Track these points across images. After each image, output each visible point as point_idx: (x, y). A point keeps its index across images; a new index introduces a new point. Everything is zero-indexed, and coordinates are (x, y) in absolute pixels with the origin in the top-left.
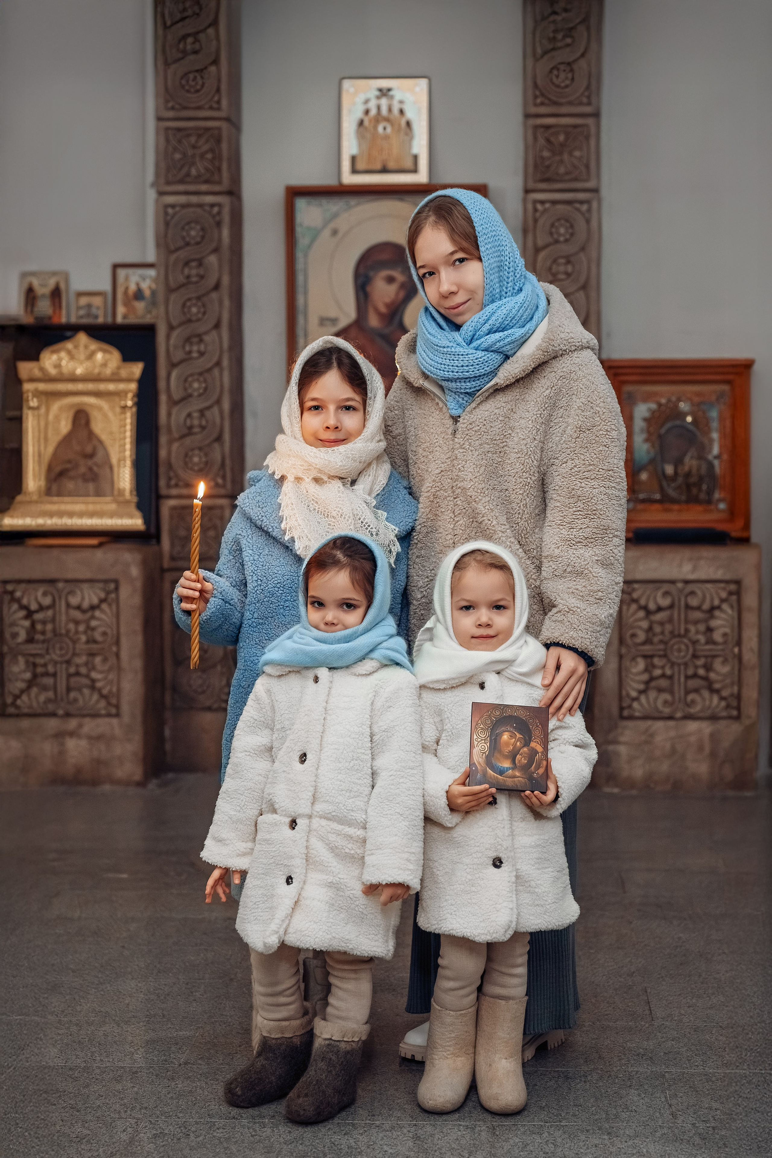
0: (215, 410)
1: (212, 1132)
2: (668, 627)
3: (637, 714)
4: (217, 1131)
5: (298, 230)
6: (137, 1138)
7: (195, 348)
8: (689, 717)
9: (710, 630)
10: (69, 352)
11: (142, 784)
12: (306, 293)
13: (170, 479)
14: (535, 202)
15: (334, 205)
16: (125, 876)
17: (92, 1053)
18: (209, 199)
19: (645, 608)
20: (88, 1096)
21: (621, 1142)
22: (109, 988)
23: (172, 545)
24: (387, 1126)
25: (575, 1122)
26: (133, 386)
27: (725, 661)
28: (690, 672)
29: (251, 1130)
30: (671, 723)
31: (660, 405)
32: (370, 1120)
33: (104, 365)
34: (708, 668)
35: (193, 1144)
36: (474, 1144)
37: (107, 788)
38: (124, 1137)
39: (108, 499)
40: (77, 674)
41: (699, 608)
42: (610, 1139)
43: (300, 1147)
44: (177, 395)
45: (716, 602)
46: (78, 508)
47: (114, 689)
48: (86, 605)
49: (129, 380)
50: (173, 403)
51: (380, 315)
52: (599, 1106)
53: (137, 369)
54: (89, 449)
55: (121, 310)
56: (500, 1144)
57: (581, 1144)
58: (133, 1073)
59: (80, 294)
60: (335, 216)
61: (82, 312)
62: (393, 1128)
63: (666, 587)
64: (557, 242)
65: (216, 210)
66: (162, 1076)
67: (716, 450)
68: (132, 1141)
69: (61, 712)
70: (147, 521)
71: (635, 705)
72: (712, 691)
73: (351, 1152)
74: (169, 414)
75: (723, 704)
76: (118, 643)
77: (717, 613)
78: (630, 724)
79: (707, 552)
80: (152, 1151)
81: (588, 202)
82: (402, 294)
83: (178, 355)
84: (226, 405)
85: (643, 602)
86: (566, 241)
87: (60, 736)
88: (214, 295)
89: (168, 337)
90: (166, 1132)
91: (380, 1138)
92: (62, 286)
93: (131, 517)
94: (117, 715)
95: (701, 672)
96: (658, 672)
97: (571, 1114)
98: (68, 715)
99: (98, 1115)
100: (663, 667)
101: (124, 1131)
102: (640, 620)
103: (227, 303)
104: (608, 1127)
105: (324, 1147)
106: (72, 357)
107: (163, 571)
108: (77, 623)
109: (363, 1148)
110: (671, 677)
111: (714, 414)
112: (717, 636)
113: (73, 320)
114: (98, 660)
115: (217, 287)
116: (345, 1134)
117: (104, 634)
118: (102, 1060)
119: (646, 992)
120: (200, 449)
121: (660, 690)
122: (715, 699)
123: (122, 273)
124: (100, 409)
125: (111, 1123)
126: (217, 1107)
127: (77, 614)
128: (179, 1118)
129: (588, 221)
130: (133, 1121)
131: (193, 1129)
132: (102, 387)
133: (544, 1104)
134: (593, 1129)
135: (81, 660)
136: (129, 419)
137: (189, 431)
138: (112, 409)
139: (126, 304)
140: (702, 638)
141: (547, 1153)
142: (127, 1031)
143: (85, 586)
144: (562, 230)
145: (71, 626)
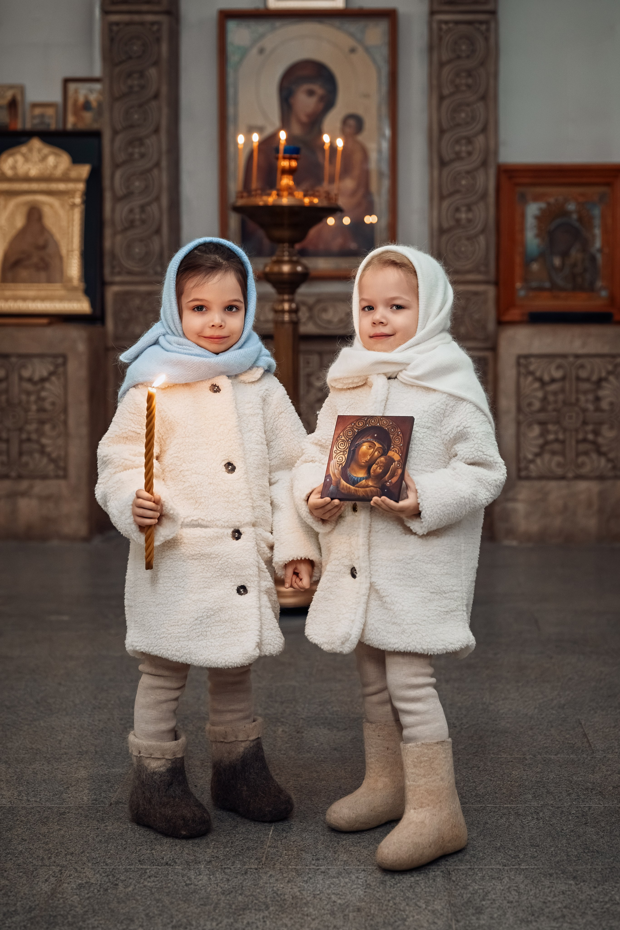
0: (154, 207)
1: (142, 881)
2: (561, 397)
3: (534, 474)
4: (148, 879)
5: (230, 49)
6: (60, 889)
7: (137, 150)
8: (579, 477)
9: (598, 399)
10: (24, 155)
11: (87, 539)
12: (236, 104)
13: (113, 267)
14: (441, 22)
15: (261, 27)
16: (66, 618)
17: (20, 792)
18: (150, 18)
19: (540, 380)
20: (10, 841)
21: (590, 888)
22: (42, 724)
23: (116, 325)
24: (333, 872)
25: (536, 865)
26: (81, 186)
27: (612, 428)
28: (581, 436)
29: (186, 878)
30: (563, 483)
31: (549, 204)
32: (314, 865)
33: (55, 167)
34: (596, 433)
35: (121, 896)
36: (430, 892)
37: (55, 543)
38: (46, 888)
39: (58, 286)
40: (29, 440)
41: (588, 380)
42: (576, 884)
43: (240, 898)
44: (120, 191)
45: (604, 374)
46: (31, 293)
47: (62, 453)
48: (36, 377)
49: (77, 180)
50: (117, 199)
51: (302, 124)
52: (557, 846)
53: (84, 170)
54: (41, 242)
55: (71, 120)
56: (459, 892)
57: (547, 891)
58: (61, 814)
59: (35, 105)
60: (262, 36)
61: (36, 121)
62: (339, 874)
63: (559, 361)
64: (459, 57)
65: (155, 28)
66: (91, 817)
67: (598, 244)
68: (54, 892)
69: (13, 474)
70: (93, 304)
71: (532, 466)
72: (600, 453)
73: (296, 904)
74: (113, 210)
75: (610, 465)
76: (65, 410)
77: (604, 384)
78: (526, 484)
79: (595, 330)
80: (76, 904)
81: (487, 22)
82: (321, 106)
83: (121, 157)
84: (165, 201)
85: (538, 374)
86: (468, 57)
87: (12, 496)
88: (154, 104)
89: (112, 141)
90: (92, 881)
91: (326, 886)
92: (19, 98)
93: (78, 300)
94: (65, 477)
95: (590, 437)
96: (551, 437)
97: (530, 855)
98: (20, 477)
99: (19, 862)
100: (556, 433)
101: (46, 881)
102: (536, 390)
103: (165, 111)
104: (571, 870)
105: (266, 897)
106: (27, 160)
107: (107, 349)
108: (28, 393)
109: (308, 899)
110: (563, 442)
111: (597, 212)
112: (605, 405)
113: (28, 126)
114: (47, 427)
115: (156, 96)
116: (288, 882)
117: (53, 404)
118: (29, 801)
119: (581, 724)
120: (141, 240)
121: (554, 453)
122: (603, 461)
123: (72, 87)
124: (51, 206)
125: (33, 871)
126: (148, 851)
127: (28, 386)
128: (107, 864)
129: (487, 39)
130: (57, 869)
131: (123, 878)
132: (54, 186)
133: (499, 845)
134: (557, 873)
135: (32, 427)
136: (77, 216)
137: (131, 224)
138: (63, 206)
139: (76, 113)
140: (591, 407)
141: (512, 902)
142: (57, 769)
143: (36, 361)
144: (464, 47)
145: (24, 397)
